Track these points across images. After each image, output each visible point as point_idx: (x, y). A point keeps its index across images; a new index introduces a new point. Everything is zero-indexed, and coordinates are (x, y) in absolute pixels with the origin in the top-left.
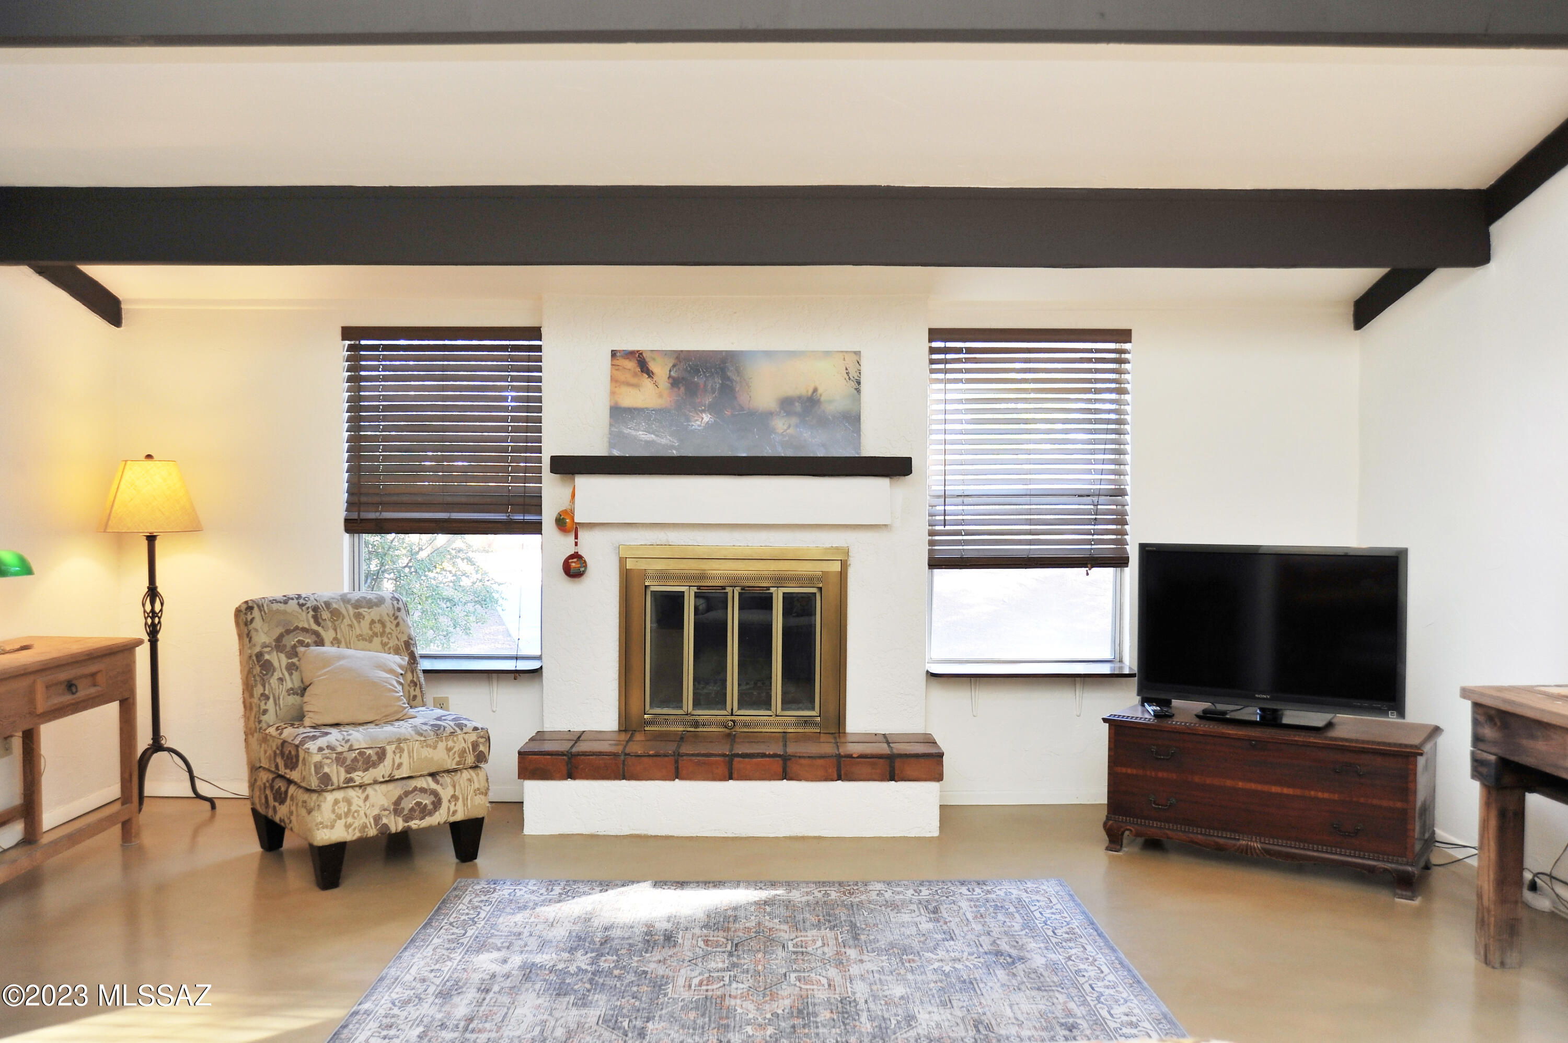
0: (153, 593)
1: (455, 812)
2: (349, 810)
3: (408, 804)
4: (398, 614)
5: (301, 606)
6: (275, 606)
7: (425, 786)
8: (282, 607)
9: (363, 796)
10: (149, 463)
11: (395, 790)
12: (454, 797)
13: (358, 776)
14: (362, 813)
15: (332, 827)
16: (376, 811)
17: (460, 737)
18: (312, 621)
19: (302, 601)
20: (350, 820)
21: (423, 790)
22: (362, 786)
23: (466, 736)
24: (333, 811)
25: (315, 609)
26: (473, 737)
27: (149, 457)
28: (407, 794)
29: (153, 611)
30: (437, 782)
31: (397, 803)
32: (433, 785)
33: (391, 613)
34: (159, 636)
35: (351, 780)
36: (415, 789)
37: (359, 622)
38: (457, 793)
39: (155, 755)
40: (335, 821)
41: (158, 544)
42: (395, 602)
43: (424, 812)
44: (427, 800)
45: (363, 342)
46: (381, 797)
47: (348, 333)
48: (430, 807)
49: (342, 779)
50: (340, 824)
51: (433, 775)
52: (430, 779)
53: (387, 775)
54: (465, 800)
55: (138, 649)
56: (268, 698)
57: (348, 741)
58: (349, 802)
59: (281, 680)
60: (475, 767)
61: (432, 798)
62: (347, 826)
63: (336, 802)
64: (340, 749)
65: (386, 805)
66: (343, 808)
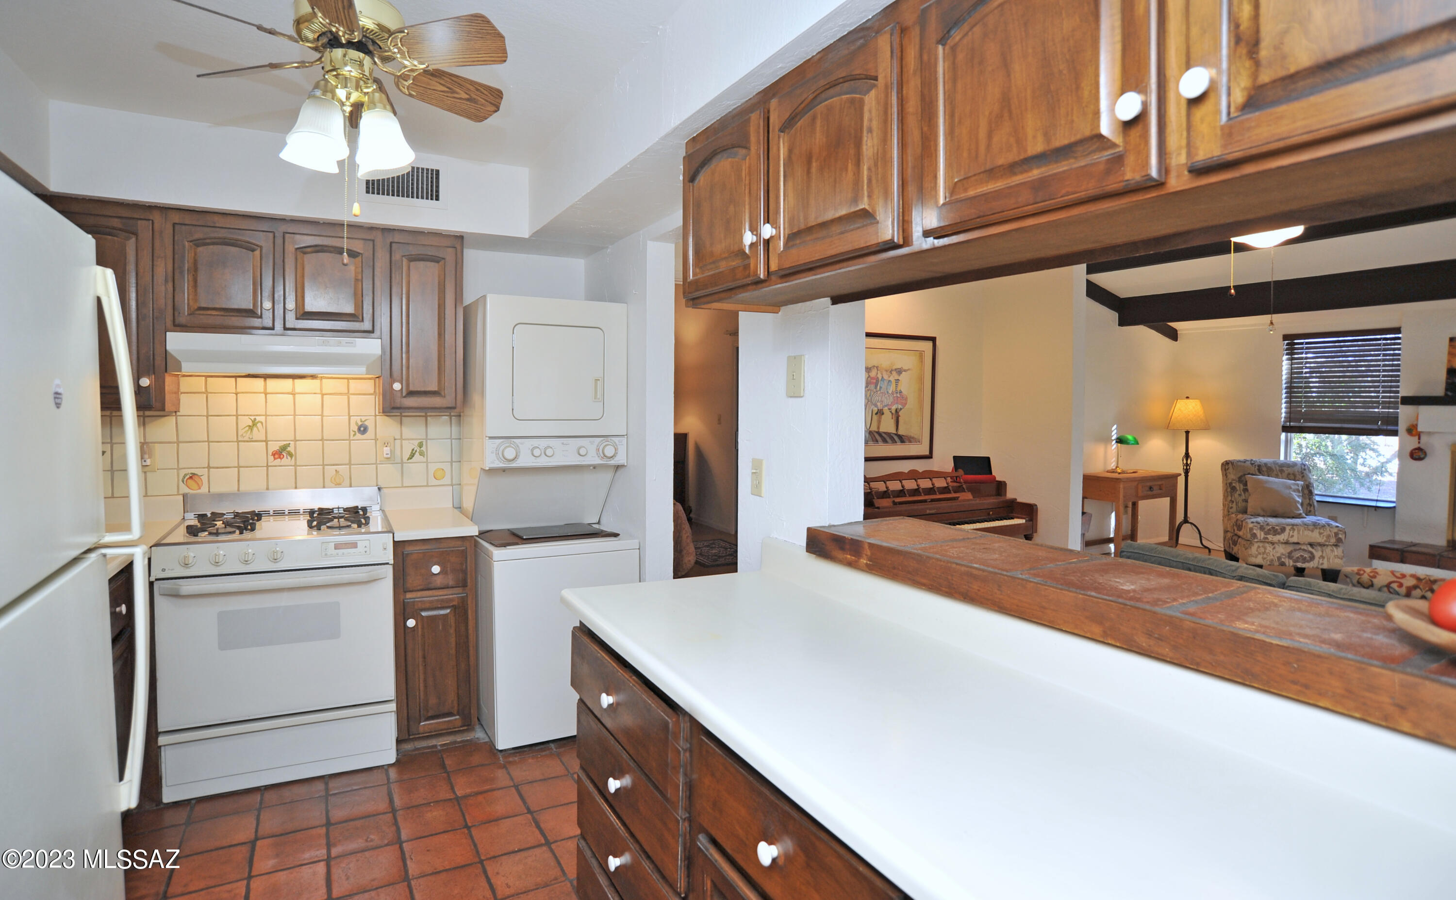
0: (1187, 455)
1: (1322, 564)
2: (1265, 551)
3: (1297, 555)
4: (1303, 471)
5: (1252, 464)
6: (1239, 463)
7: (1306, 548)
8: (1243, 464)
9: (1272, 547)
10: (1188, 401)
11: (1290, 548)
12: (1322, 557)
13: (1270, 537)
14: (1271, 554)
15: (1256, 557)
16: (1279, 555)
17: (1328, 529)
18: (1257, 471)
19: (1253, 462)
20: (1265, 556)
21: (1304, 550)
22: (1273, 543)
23: (1331, 529)
24: (1257, 551)
25: (1259, 466)
26: (1336, 530)
27: (1187, 398)
28: (1295, 550)
29: (1187, 463)
30: (1313, 548)
31: (1290, 553)
32: (1310, 549)
33: (1300, 470)
34: (1189, 474)
35: (1267, 538)
36: (1300, 549)
37: (1281, 474)
38: (1324, 555)
39: (1184, 525)
40: (1258, 555)
41: (1190, 434)
42: (1303, 466)
43: (1304, 560)
44: (1306, 555)
45: (1296, 341)
46: (1281, 550)
47: (1286, 337)
48: (1308, 559)
49: (1262, 537)
50: (1260, 557)
51: (1311, 545)
52: (1309, 546)
53: (1285, 539)
54: (1328, 559)
55: (1179, 478)
56: (1233, 502)
57: (1266, 522)
58: (1265, 548)
59: (1240, 495)
60: (1336, 546)
61: (1310, 555)
62: (1264, 559)
63: (1259, 547)
64: (1262, 524)
65: (1284, 553)
66: (1262, 550)
